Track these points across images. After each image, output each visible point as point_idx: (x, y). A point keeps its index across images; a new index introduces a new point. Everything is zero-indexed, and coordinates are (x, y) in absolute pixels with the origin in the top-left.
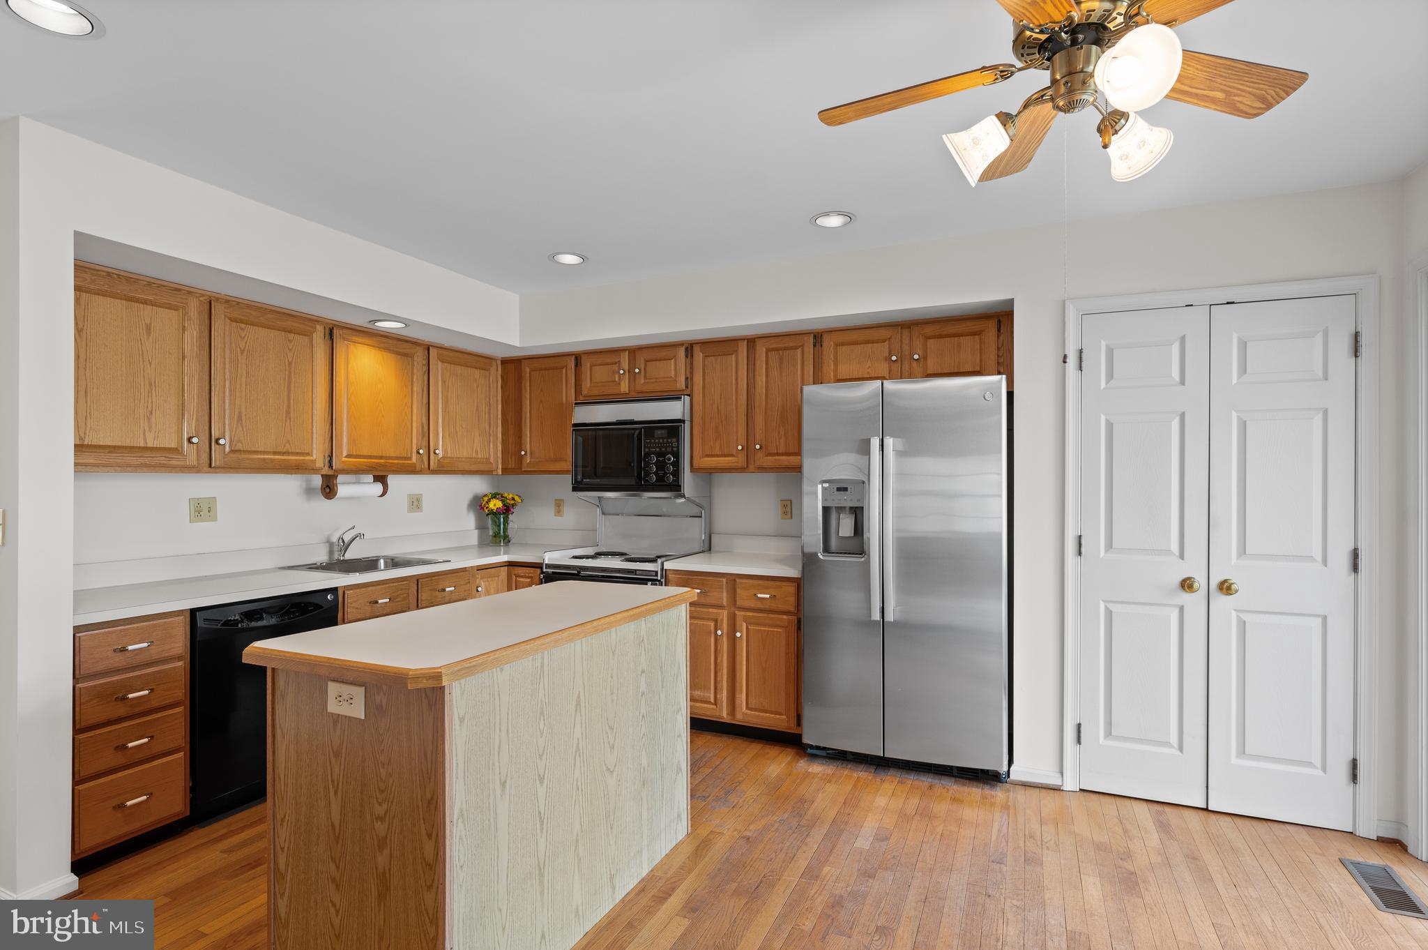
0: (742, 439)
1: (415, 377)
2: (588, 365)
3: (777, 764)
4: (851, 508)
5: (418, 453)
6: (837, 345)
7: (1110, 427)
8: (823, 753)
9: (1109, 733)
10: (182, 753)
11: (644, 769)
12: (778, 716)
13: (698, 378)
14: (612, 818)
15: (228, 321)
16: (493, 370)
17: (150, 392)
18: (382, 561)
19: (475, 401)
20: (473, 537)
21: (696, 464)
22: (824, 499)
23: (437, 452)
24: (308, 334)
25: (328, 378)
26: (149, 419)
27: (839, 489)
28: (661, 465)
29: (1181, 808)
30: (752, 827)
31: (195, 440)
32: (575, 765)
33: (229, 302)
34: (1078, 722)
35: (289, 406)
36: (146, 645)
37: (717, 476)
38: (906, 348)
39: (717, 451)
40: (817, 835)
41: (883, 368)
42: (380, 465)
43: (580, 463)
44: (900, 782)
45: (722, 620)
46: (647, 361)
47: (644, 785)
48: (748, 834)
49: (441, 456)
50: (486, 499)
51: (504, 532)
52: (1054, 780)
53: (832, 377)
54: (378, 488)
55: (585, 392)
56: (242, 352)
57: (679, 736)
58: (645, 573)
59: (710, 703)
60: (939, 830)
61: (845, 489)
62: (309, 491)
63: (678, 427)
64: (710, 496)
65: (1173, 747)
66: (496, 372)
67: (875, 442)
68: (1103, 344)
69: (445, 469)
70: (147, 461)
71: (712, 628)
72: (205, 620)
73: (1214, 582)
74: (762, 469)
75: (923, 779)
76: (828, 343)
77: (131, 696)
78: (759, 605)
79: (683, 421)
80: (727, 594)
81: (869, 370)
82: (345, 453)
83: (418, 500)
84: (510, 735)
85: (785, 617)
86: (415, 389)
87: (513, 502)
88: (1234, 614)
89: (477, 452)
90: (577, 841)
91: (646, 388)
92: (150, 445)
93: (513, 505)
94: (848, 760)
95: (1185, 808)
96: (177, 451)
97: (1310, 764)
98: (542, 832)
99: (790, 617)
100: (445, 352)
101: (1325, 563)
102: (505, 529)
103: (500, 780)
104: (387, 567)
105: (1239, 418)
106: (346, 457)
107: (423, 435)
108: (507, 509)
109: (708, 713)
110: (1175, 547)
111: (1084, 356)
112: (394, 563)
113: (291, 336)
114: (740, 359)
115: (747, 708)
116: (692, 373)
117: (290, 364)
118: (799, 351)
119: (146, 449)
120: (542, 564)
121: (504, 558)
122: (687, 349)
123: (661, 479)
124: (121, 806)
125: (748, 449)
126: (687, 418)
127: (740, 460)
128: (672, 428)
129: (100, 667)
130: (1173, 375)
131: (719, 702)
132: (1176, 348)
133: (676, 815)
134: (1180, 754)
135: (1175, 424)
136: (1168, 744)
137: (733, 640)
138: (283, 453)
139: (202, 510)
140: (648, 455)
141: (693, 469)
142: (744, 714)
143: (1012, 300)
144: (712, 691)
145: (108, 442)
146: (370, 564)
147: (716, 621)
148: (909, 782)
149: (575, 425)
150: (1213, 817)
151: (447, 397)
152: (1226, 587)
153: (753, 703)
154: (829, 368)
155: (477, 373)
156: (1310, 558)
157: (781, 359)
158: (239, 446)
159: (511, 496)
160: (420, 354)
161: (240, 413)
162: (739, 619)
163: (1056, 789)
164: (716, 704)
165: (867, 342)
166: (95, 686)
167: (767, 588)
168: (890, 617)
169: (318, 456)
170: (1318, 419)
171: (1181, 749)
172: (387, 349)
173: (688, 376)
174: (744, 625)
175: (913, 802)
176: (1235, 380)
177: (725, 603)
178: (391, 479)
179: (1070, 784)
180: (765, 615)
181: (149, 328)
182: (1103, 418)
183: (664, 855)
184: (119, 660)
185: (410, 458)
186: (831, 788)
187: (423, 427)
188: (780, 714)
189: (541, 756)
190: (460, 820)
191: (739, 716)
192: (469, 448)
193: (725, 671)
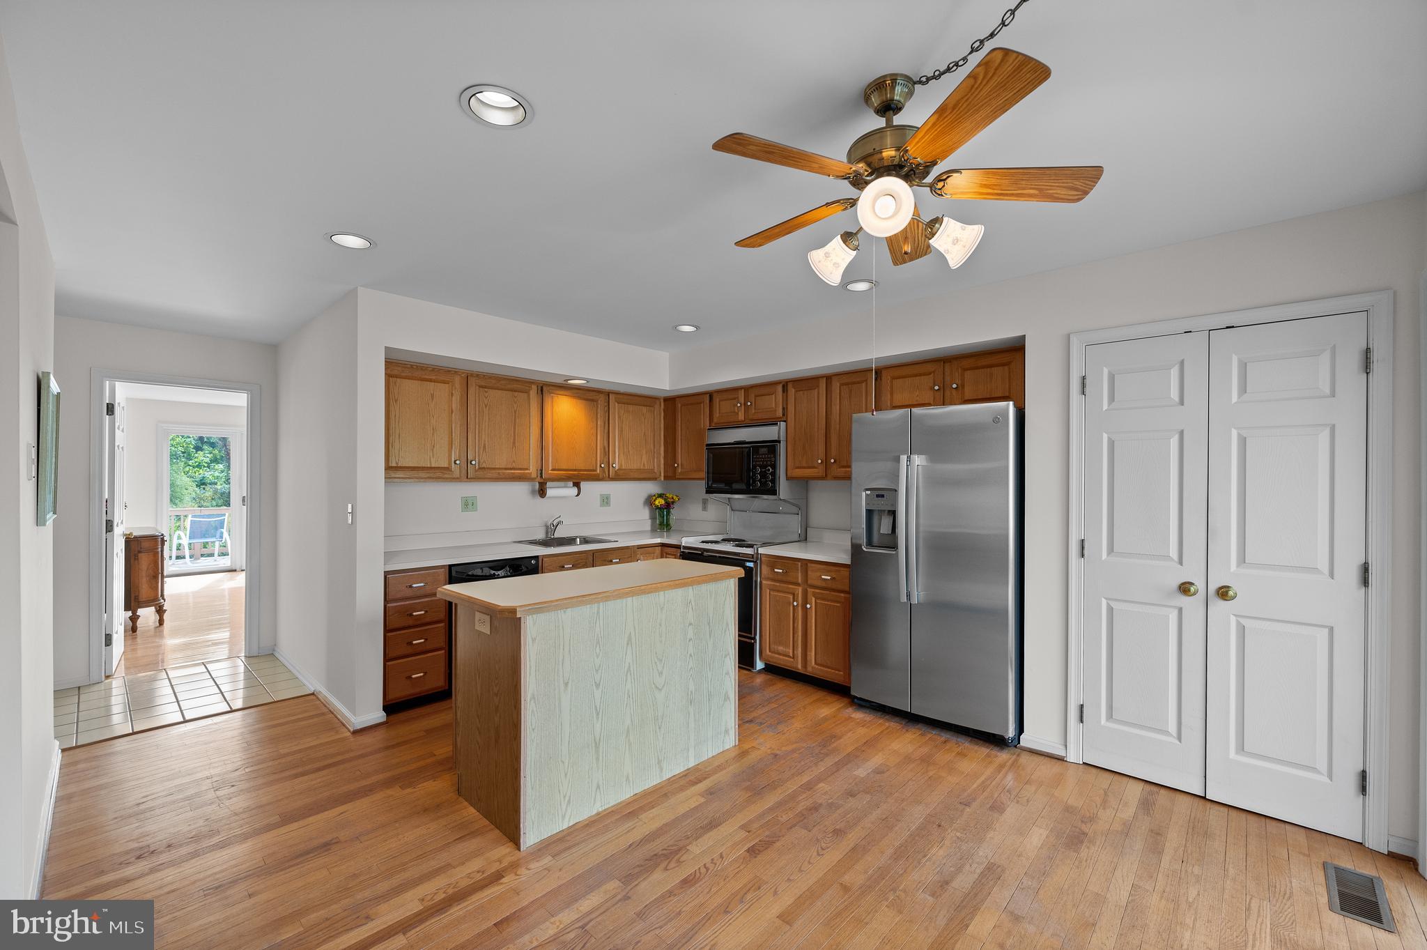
0: (822, 454)
1: (599, 414)
2: (718, 400)
3: (828, 709)
4: (889, 511)
5: (601, 466)
6: (894, 378)
7: (1111, 444)
8: (868, 705)
9: (1110, 716)
10: (443, 651)
11: (692, 692)
12: (837, 672)
13: (791, 408)
14: (660, 721)
15: (477, 387)
16: (657, 406)
17: (433, 434)
18: (578, 539)
19: (643, 430)
20: (647, 526)
21: (789, 474)
22: (867, 504)
23: (614, 465)
24: (527, 392)
25: (540, 419)
26: (433, 450)
27: (878, 496)
28: (764, 475)
29: (1178, 792)
30: (784, 749)
31: (458, 462)
32: (626, 681)
33: (478, 376)
34: (1082, 703)
35: (514, 439)
36: (422, 584)
37: (813, 483)
38: (948, 379)
39: (804, 465)
40: (829, 762)
41: (928, 396)
42: (574, 475)
43: (711, 470)
44: (922, 735)
45: (798, 594)
46: (756, 396)
47: (691, 703)
48: (778, 752)
49: (617, 468)
50: (654, 498)
51: (667, 522)
52: (1059, 751)
53: (889, 404)
54: (575, 490)
55: (715, 420)
56: (486, 407)
57: (727, 673)
58: (745, 556)
59: (789, 656)
60: (931, 774)
61: (883, 496)
62: (533, 492)
63: (774, 446)
64: (807, 498)
65: (1171, 735)
66: (660, 409)
67: (904, 458)
68: (1106, 371)
69: (620, 476)
70: (432, 475)
71: (791, 600)
72: (456, 572)
73: (1213, 587)
74: (836, 478)
75: (943, 734)
76: (886, 377)
77: (414, 614)
78: (824, 585)
79: (779, 442)
80: (802, 574)
81: (918, 398)
82: (550, 469)
83: (607, 498)
84: (572, 653)
85: (842, 595)
86: (599, 423)
87: (672, 500)
88: (1233, 619)
89: (644, 465)
90: (628, 731)
91: (755, 417)
92: (433, 466)
93: (673, 503)
94: (887, 713)
95: (1182, 794)
96: (448, 469)
97: (1314, 770)
98: (598, 718)
99: (847, 596)
100: (621, 396)
101: (1332, 575)
102: (668, 520)
103: (564, 681)
104: (581, 543)
105: (1239, 435)
106: (553, 470)
107: (605, 452)
108: (668, 506)
109: (789, 665)
110: (1174, 553)
111: (1088, 381)
112: (585, 541)
113: (516, 394)
114: (821, 392)
115: (816, 663)
116: (787, 404)
117: (515, 412)
118: (864, 384)
119: (431, 468)
120: (680, 546)
121: (658, 540)
122: (783, 386)
123: (764, 484)
124: (409, 677)
125: (826, 462)
126: (782, 438)
127: (819, 471)
128: (772, 446)
129: (399, 596)
130: (1172, 396)
131: (795, 657)
132: (1174, 372)
133: (723, 729)
134: (1179, 743)
135: (1174, 442)
136: (1167, 733)
137: (805, 610)
138: (511, 469)
139: (468, 504)
140: (754, 467)
141: (788, 478)
142: (813, 667)
143: (1024, 336)
144: (791, 648)
145: (411, 465)
146: (570, 541)
147: (794, 594)
148: (929, 736)
149: (707, 445)
150: (1209, 805)
151: (622, 428)
152: (1223, 593)
153: (819, 661)
154: (886, 398)
155: (644, 409)
156: (1315, 570)
157: (851, 391)
158: (484, 465)
159: (671, 496)
160: (602, 398)
161: (485, 445)
162: (810, 595)
163: (1061, 759)
164: (793, 658)
165: (916, 375)
166: (396, 606)
167: (829, 571)
168: (915, 601)
169: (533, 470)
170: (1324, 436)
171: (1179, 738)
172: (579, 398)
173: (785, 407)
174: (814, 599)
175: (925, 750)
176: (1235, 399)
177: (800, 581)
178: (583, 485)
179: (1073, 757)
180: (828, 592)
181: (432, 396)
182: (1105, 436)
183: (710, 756)
184: (409, 593)
185: (596, 471)
186: (861, 731)
187: (604, 448)
188: (840, 671)
189: (597, 671)
190: (532, 701)
191: (809, 669)
192: (641, 461)
193: (800, 634)
